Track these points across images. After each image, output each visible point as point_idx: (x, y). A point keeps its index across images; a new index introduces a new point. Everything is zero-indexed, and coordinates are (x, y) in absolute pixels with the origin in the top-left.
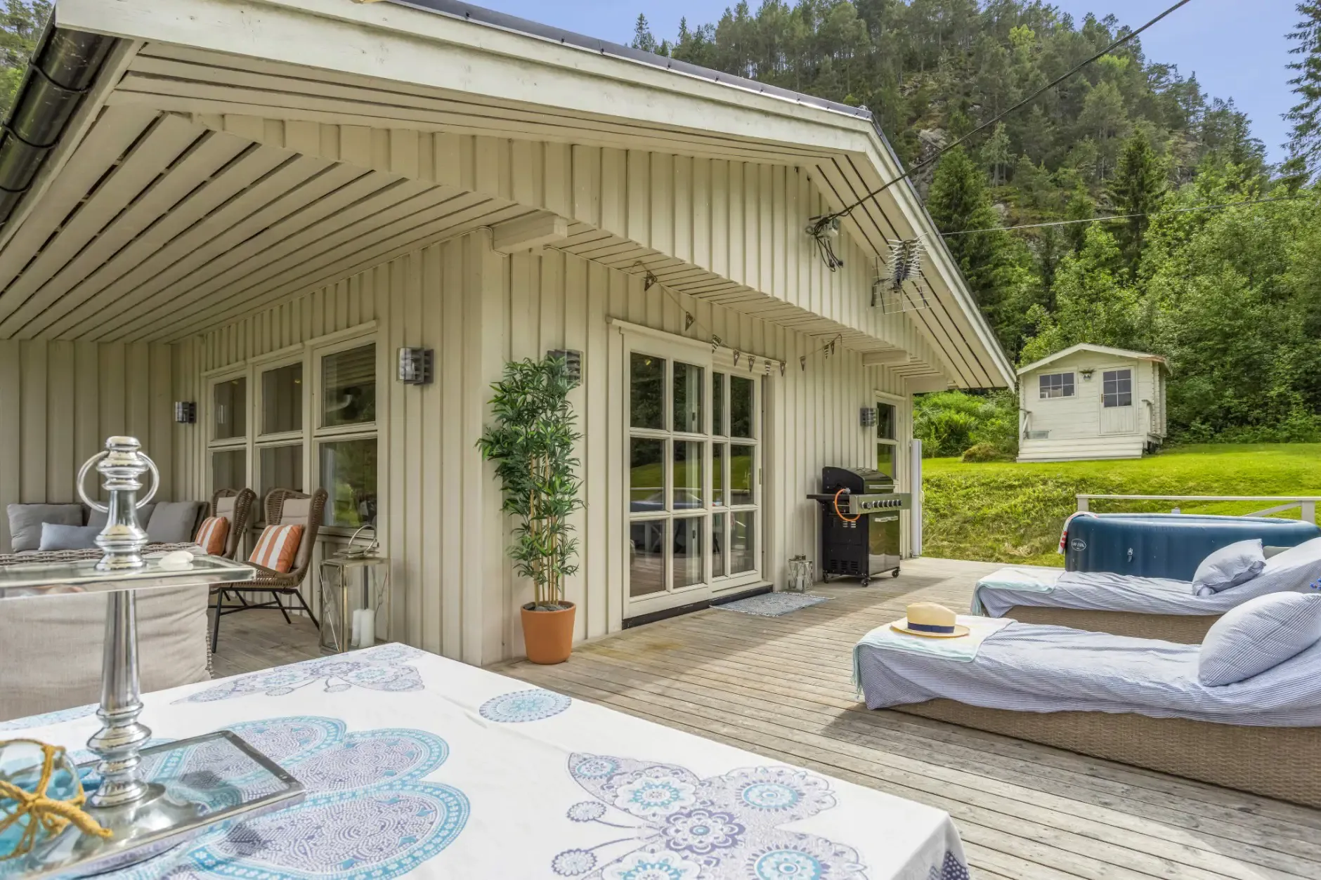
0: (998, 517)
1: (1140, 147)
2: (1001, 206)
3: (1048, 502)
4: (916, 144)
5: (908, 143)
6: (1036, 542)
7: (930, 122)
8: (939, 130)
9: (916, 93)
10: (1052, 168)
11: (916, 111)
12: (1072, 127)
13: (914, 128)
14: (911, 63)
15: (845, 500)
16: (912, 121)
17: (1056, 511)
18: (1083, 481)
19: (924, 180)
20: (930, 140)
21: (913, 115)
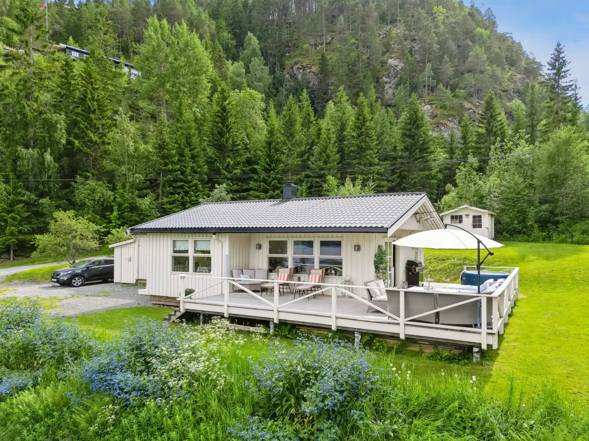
0: (440, 270)
1: (492, 99)
2: (429, 107)
3: (455, 265)
4: (386, 67)
5: (382, 66)
6: (452, 278)
7: (393, 55)
8: (397, 60)
9: (386, 37)
10: (453, 89)
11: (386, 48)
12: (463, 68)
13: (385, 57)
14: (383, 19)
15: (415, 268)
16: (384, 54)
17: (458, 268)
18: (465, 258)
19: (390, 87)
20: (393, 66)
21: (385, 50)
